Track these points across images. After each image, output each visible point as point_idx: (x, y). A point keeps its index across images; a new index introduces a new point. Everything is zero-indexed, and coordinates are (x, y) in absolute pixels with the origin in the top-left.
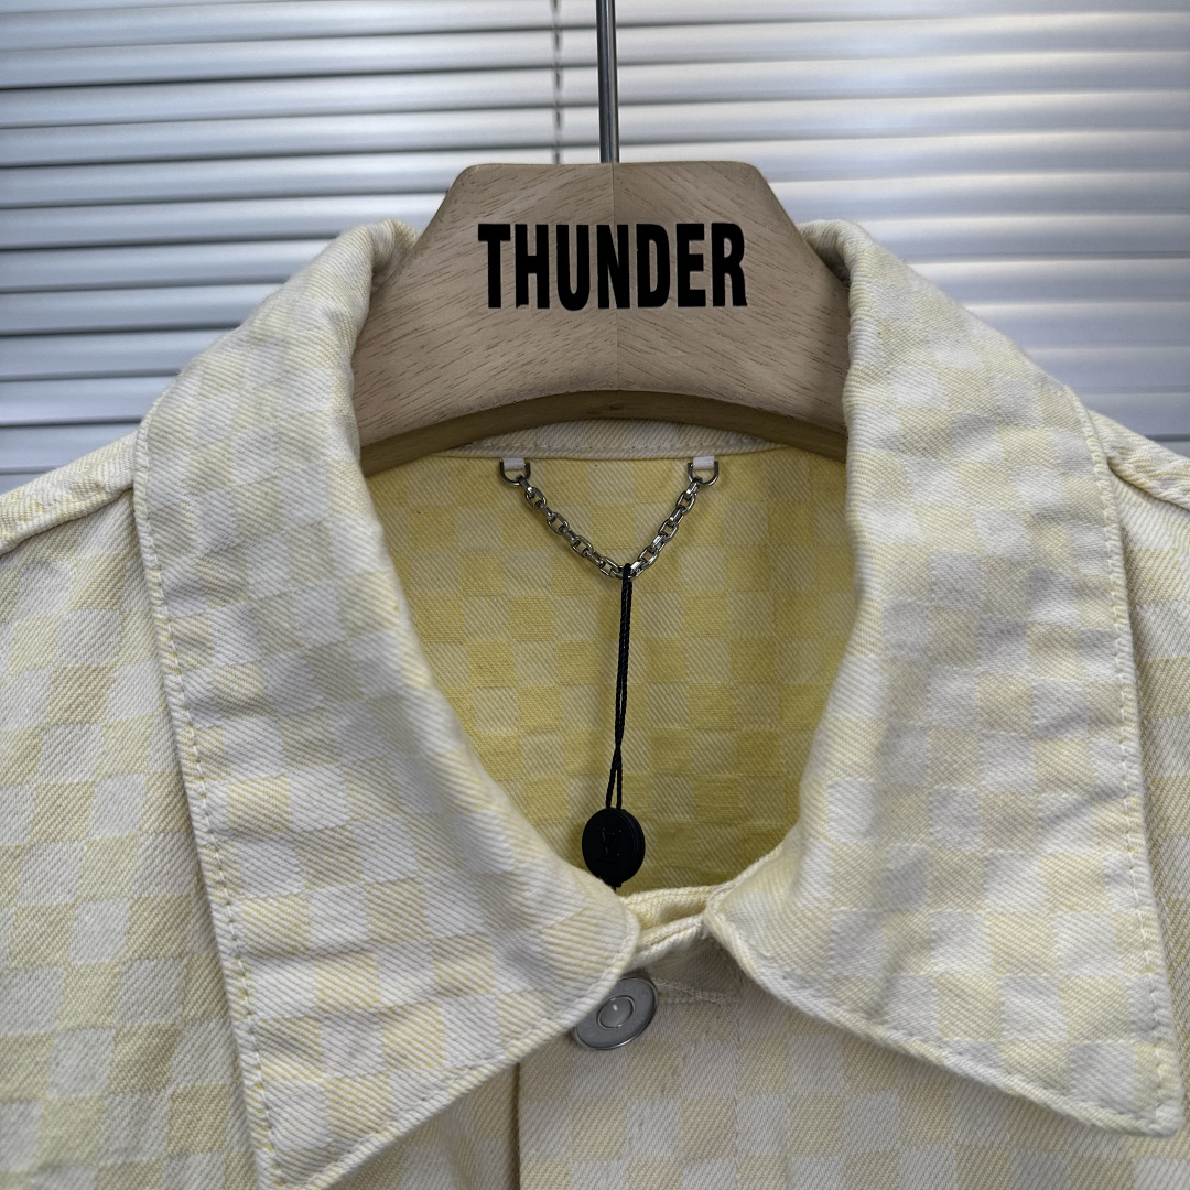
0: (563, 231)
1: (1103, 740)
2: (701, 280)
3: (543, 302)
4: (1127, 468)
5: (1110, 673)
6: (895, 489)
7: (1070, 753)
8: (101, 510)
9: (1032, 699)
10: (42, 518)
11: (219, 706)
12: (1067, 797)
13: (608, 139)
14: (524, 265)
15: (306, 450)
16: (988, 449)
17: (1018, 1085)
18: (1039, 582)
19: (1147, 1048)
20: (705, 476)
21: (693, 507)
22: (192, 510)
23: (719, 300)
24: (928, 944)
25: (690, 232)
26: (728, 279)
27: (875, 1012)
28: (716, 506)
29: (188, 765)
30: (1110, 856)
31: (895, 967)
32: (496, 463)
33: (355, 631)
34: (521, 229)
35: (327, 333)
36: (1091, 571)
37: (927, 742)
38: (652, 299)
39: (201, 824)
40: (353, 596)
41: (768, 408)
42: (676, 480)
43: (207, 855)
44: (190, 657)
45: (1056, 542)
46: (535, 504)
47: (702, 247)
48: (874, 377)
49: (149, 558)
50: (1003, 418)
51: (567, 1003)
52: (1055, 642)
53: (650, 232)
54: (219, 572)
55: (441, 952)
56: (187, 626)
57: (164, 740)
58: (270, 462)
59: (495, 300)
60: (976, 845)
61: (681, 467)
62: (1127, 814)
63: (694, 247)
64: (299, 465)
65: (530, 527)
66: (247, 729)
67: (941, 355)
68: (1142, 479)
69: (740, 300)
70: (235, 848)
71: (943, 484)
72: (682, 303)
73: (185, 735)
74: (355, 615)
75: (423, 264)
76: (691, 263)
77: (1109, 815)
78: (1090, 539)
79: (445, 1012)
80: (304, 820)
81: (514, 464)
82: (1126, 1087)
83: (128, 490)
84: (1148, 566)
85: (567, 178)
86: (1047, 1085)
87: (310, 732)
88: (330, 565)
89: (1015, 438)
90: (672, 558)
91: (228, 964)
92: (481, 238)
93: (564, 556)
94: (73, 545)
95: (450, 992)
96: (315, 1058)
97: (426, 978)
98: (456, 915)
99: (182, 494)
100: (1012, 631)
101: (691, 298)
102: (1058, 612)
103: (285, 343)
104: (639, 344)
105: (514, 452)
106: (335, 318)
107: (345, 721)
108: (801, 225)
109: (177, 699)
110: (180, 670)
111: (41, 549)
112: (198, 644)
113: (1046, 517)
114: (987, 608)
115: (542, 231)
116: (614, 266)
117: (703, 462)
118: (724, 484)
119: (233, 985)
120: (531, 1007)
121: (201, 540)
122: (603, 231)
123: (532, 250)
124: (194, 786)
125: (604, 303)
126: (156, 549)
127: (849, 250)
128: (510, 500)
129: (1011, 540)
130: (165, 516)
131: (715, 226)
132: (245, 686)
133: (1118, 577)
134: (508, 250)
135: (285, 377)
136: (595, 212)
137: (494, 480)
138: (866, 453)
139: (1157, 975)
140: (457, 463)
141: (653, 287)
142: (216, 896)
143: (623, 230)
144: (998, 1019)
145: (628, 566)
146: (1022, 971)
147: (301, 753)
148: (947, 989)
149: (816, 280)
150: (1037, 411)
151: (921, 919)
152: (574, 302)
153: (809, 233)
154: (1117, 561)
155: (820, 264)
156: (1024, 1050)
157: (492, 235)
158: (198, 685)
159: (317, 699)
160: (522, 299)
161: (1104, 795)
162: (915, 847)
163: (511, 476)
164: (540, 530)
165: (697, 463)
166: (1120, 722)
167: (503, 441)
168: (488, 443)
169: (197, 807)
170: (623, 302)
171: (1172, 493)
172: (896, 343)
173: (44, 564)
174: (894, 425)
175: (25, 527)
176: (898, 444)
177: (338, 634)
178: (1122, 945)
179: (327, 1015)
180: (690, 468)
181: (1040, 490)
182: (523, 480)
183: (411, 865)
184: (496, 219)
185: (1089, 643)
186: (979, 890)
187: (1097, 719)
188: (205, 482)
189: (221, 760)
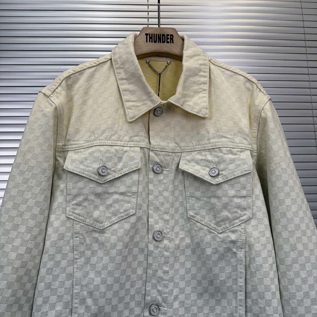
0: (154, 34)
1: (205, 85)
2: (169, 40)
3: (152, 42)
4: (212, 61)
5: (207, 79)
6: (187, 61)
7: (202, 86)
8: (108, 61)
9: (199, 81)
10: (102, 61)
11: (122, 79)
12: (201, 90)
13: (159, 24)
14: (150, 38)
15: (131, 54)
16: (197, 58)
17: (194, 113)
18: (200, 70)
19: (206, 110)
20: (169, 63)
21: (167, 67)
22: (119, 60)
23: (171, 43)
24: (187, 101)
25: (168, 35)
26: (172, 40)
27: (182, 106)
28: (170, 67)
29: (119, 84)
30: (205, 95)
31: (184, 102)
32: (145, 61)
33: (136, 70)
34: (150, 34)
35: (132, 43)
36: (206, 70)
37: (188, 84)
38: (164, 42)
39: (121, 90)
40: (136, 67)
41: (176, 54)
42: (166, 64)
43: (121, 92)
44: (119, 75)
45: (202, 67)
46: (150, 66)
47: (169, 37)
48: (185, 50)
49: (114, 65)
50: (199, 55)
51: (155, 104)
52: (201, 76)
53: (163, 35)
54: (122, 66)
55: (144, 101)
56: (118, 71)
57: (116, 83)
58: (127, 55)
59: (147, 42)
60: (192, 94)
61: (166, 62)
62: (207, 92)
63: (168, 37)
64: (130, 55)
65: (149, 68)
66: (124, 81)
67: (193, 49)
68: (213, 63)
69: (173, 43)
70: (124, 92)
71: (192, 61)
72: (167, 43)
73: (118, 82)
74: (136, 69)
75: (139, 37)
76: (168, 38)
77: (205, 92)
78: (206, 67)
79: (144, 106)
80: (130, 89)
81: (148, 61)
82: (204, 113)
83: (111, 59)
84: (212, 70)
85: (155, 29)
86: (197, 113)
87: (131, 81)
88: (134, 64)
89: (199, 57)
90: (165, 73)
91: (124, 102)
92: (145, 35)
93: (153, 72)
94: (105, 64)
95: (144, 104)
96: (132, 109)
97: (142, 103)
98: (145, 98)
99: (118, 59)
100: (197, 75)
101: (168, 42)
102: (202, 73)
103: (128, 44)
104: (162, 47)
105: (148, 60)
106: (132, 42)
107: (134, 80)
108: (180, 35)
109: (117, 78)
110: (118, 76)
111: (102, 65)
112: (120, 73)
113: (201, 65)
114: (195, 72)
115: (152, 34)
116: (160, 39)
117: (169, 62)
118: (171, 64)
119: (124, 104)
120: (152, 105)
121: (120, 63)
122: (158, 35)
123: (151, 36)
124: (119, 86)
125: (158, 42)
126: (115, 64)
127: (184, 38)
128: (147, 65)
129: (197, 66)
130: (116, 61)
131: (170, 35)
132: (124, 77)
133: (208, 71)
134: (148, 36)
135: (128, 47)
136: (158, 32)
137: (145, 63)
138: (184, 58)
139: (208, 104)
140: (141, 61)
141: (164, 41)
142: (122, 96)
143: (161, 35)
144: (193, 108)
145: (160, 73)
146: (196, 104)
147: (130, 84)
148: (189, 105)
149: (181, 41)
150: (202, 55)
151: (187, 99)
152: (155, 42)
153: (181, 36)
154: (208, 69)
155: (181, 39)
156: (195, 110)
157: (147, 34)
158: (120, 77)
159: (132, 78)
160: (150, 42)
161: (205, 90)
162: (186, 93)
163: (147, 62)
164: (150, 69)
165: (168, 62)
166: (207, 84)
167: (147, 58)
168: (145, 58)
169: (120, 88)
170: (160, 42)
171: (216, 64)
172: (188, 47)
173: (102, 66)
174: (187, 55)
175: (100, 62)
176: (187, 57)
177: (134, 71)
178: (205, 102)
179: (133, 106)
180: (167, 62)
181: (201, 62)
182: (149, 63)
183: (141, 93)
184: (147, 33)
185: (205, 77)
186: (192, 97)
187: (205, 83)
188: (120, 57)
189: (122, 84)
